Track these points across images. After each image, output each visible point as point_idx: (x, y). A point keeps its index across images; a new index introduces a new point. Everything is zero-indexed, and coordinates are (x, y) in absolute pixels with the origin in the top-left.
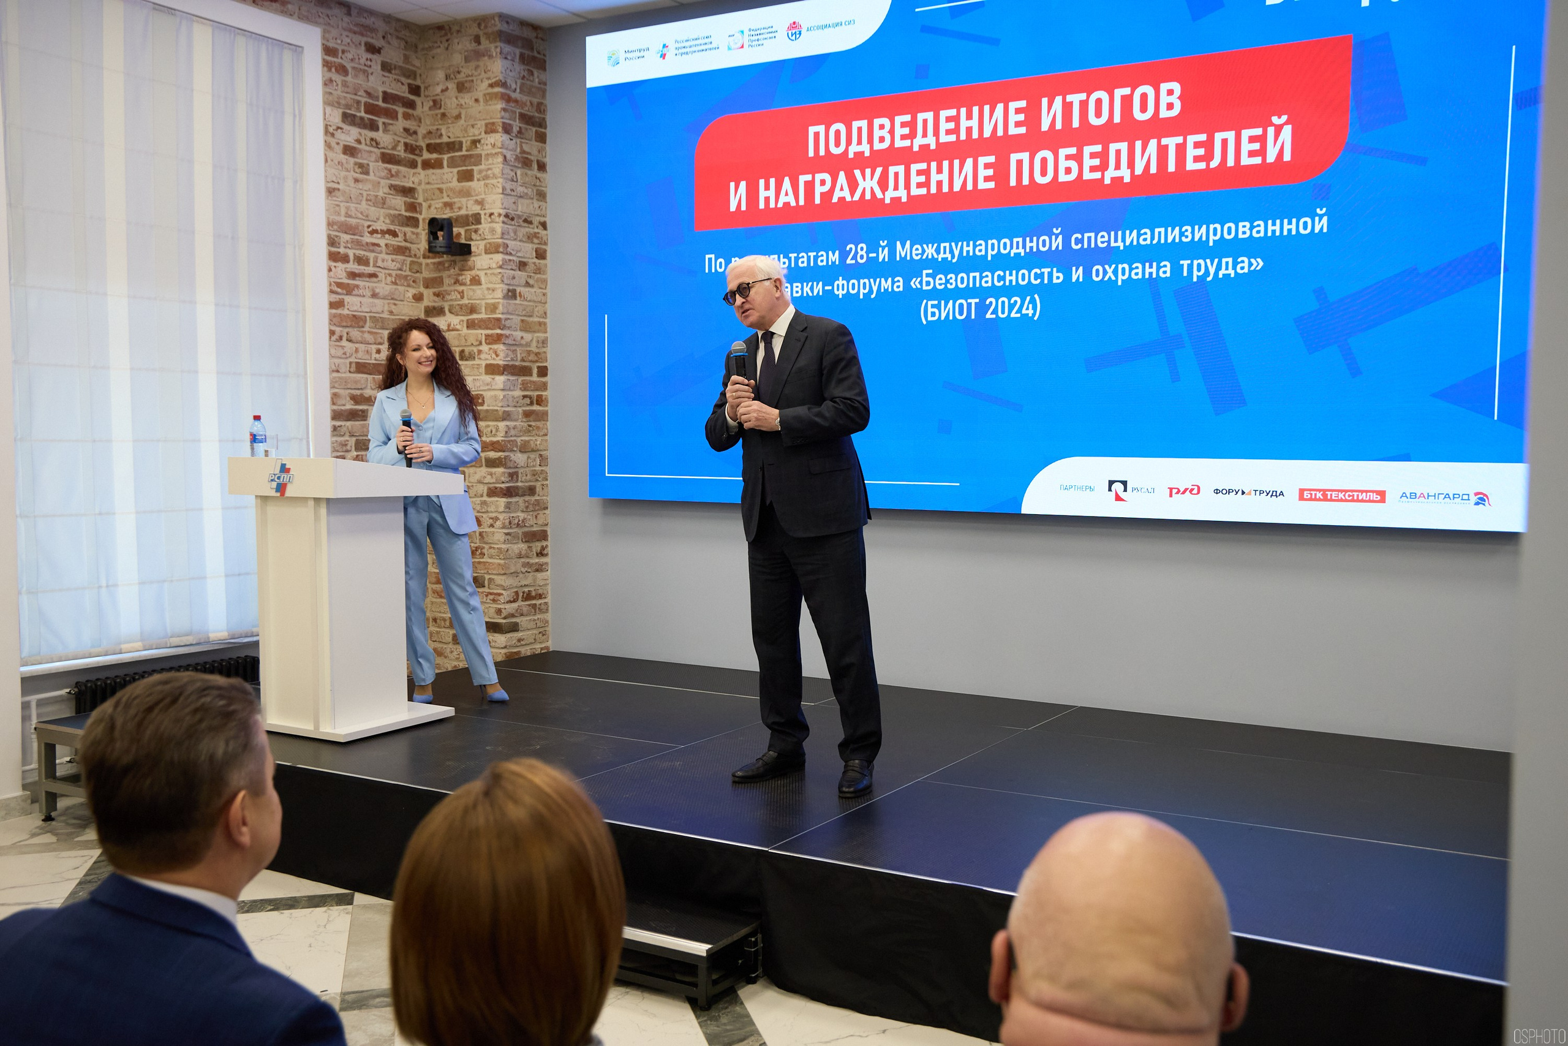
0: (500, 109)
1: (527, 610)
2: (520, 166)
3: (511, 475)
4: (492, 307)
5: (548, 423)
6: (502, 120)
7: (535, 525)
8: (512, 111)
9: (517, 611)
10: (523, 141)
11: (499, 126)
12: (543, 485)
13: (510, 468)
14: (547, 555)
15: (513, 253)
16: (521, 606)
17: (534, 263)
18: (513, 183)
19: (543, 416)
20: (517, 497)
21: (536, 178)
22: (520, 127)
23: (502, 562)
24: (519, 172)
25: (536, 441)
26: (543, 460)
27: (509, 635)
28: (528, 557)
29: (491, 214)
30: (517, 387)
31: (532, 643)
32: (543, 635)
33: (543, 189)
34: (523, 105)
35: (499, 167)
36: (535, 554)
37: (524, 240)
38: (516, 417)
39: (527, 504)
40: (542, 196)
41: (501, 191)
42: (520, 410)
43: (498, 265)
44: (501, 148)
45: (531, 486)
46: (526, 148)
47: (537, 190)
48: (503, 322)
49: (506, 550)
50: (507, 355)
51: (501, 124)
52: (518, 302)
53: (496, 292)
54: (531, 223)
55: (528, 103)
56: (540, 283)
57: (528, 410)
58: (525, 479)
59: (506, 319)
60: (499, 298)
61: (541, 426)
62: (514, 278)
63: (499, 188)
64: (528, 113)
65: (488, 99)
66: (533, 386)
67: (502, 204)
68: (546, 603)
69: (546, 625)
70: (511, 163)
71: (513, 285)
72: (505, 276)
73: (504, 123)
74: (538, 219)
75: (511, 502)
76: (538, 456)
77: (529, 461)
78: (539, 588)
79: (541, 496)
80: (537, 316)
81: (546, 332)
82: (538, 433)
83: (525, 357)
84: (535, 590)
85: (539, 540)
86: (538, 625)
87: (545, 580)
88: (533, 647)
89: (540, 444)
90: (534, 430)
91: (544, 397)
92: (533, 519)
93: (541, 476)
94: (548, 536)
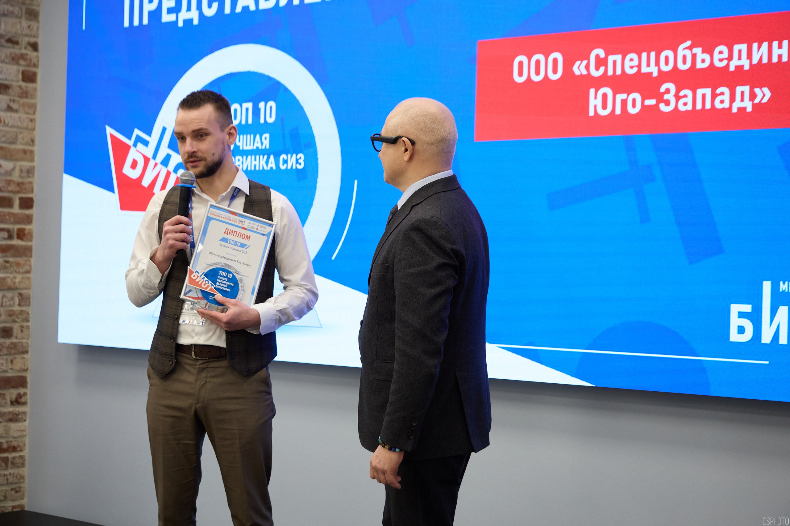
5: (32, 260)
7: (10, 371)
12: (22, 327)
14: (25, 403)
17: (20, 87)
19: (27, 252)
25: (15, 278)
26: (24, 300)
32: (17, 492)
33: (34, 7)
36: (9, 402)
37: (7, 60)
40: (33, 15)
45: (6, 327)
47: (27, 9)
54: (17, 43)
56: (26, 108)
57: (6, 245)
61: (22, 262)
66: (12, 219)
68: (22, 457)
69: (21, 480)
74: (26, 39)
76: (16, 294)
77: (5, 300)
78: (12, 440)
79: (20, 339)
80: (21, 143)
81: (32, 160)
82: (17, 270)
83: (4, 187)
84: (7, 442)
85: (13, 387)
86: (10, 481)
87: (22, 431)
88: (3, 505)
89: (19, 282)
90: (11, 266)
91: (27, 232)
92: (6, 363)
93: (19, 316)
94: (27, 382)
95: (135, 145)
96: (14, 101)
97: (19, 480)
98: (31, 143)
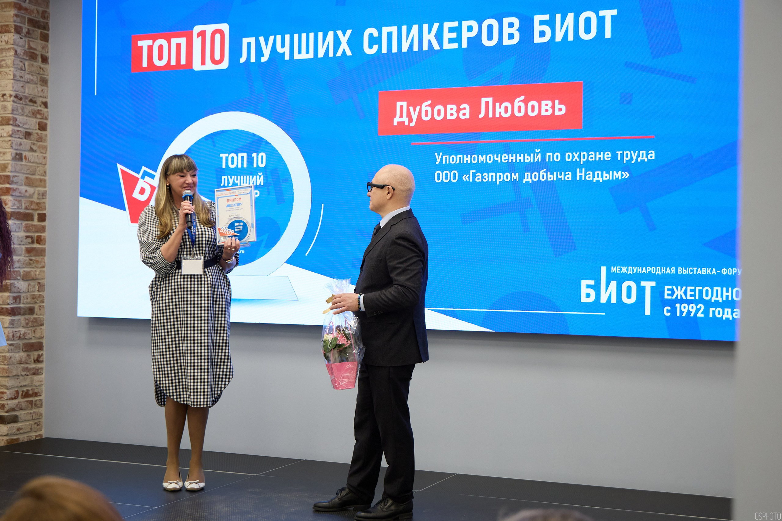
0: (13, 15)
1: (25, 406)
2: (28, 58)
3: (15, 298)
4: (3, 166)
5: (46, 258)
6: (14, 23)
7: (33, 338)
8: (22, 16)
9: (17, 406)
10: (30, 39)
11: (12, 27)
12: (40, 306)
13: (14, 292)
14: (42, 362)
15: (21, 125)
16: (21, 402)
17: (37, 134)
18: (22, 72)
19: (41, 253)
20: (20, 316)
21: (40, 68)
22: (28, 29)
23: (6, 367)
24: (27, 63)
25: (36, 272)
26: (41, 287)
27: (10, 425)
28: (27, 363)
29: (4, 95)
30: (21, 229)
31: (28, 432)
32: (38, 425)
33: (45, 76)
34: (31, 12)
35: (11, 59)
36: (33, 361)
37: (29, 115)
38: (20, 253)
39: (27, 321)
40: (44, 82)
41: (12, 77)
42: (23, 247)
43: (9, 134)
44: (12, 45)
45: (30, 307)
46: (33, 45)
47: (41, 78)
48: (11, 179)
49: (9, 357)
50: (14, 205)
51: (13, 26)
52: (24, 163)
53: (6, 155)
54: (35, 102)
55: (35, 12)
56: (41, 149)
57: (30, 248)
58: (26, 302)
59: (14, 176)
60: (9, 160)
61: (40, 260)
62: (21, 144)
63: (10, 75)
64: (35, 19)
65: (3, 6)
66: (34, 229)
67: (13, 87)
68: (41, 400)
69: (41, 417)
70: (21, 56)
71: (20, 150)
72: (14, 142)
73: (15, 25)
74: (41, 99)
75: (14, 320)
76: (37, 283)
77: (30, 287)
78: (35, 388)
79: (38, 315)
80: (38, 174)
81: (45, 187)
82: (37, 265)
83: (29, 206)
84: (32, 389)
85: (36, 350)
86: (34, 417)
87: (41, 381)
88: (30, 435)
89: (38, 274)
90: (34, 263)
91: (42, 238)
92: (31, 333)
93: (39, 299)
94: (43, 346)
95: (143, 178)
96: (34, 144)
97: (39, 417)
98: (44, 175)
